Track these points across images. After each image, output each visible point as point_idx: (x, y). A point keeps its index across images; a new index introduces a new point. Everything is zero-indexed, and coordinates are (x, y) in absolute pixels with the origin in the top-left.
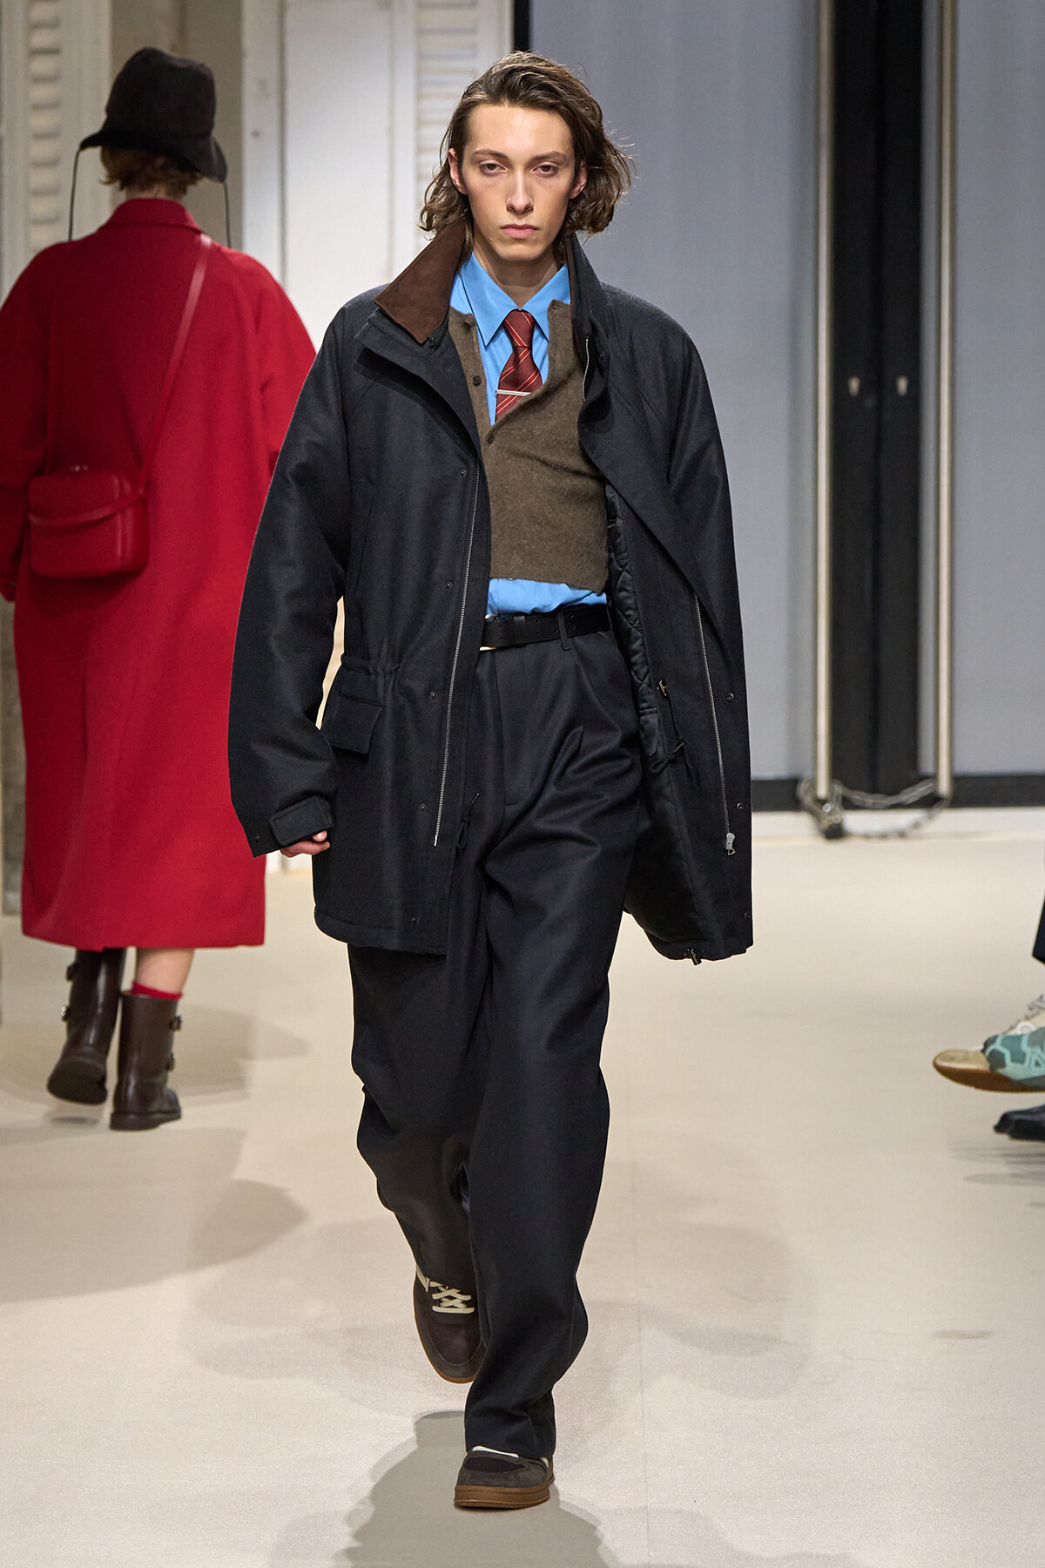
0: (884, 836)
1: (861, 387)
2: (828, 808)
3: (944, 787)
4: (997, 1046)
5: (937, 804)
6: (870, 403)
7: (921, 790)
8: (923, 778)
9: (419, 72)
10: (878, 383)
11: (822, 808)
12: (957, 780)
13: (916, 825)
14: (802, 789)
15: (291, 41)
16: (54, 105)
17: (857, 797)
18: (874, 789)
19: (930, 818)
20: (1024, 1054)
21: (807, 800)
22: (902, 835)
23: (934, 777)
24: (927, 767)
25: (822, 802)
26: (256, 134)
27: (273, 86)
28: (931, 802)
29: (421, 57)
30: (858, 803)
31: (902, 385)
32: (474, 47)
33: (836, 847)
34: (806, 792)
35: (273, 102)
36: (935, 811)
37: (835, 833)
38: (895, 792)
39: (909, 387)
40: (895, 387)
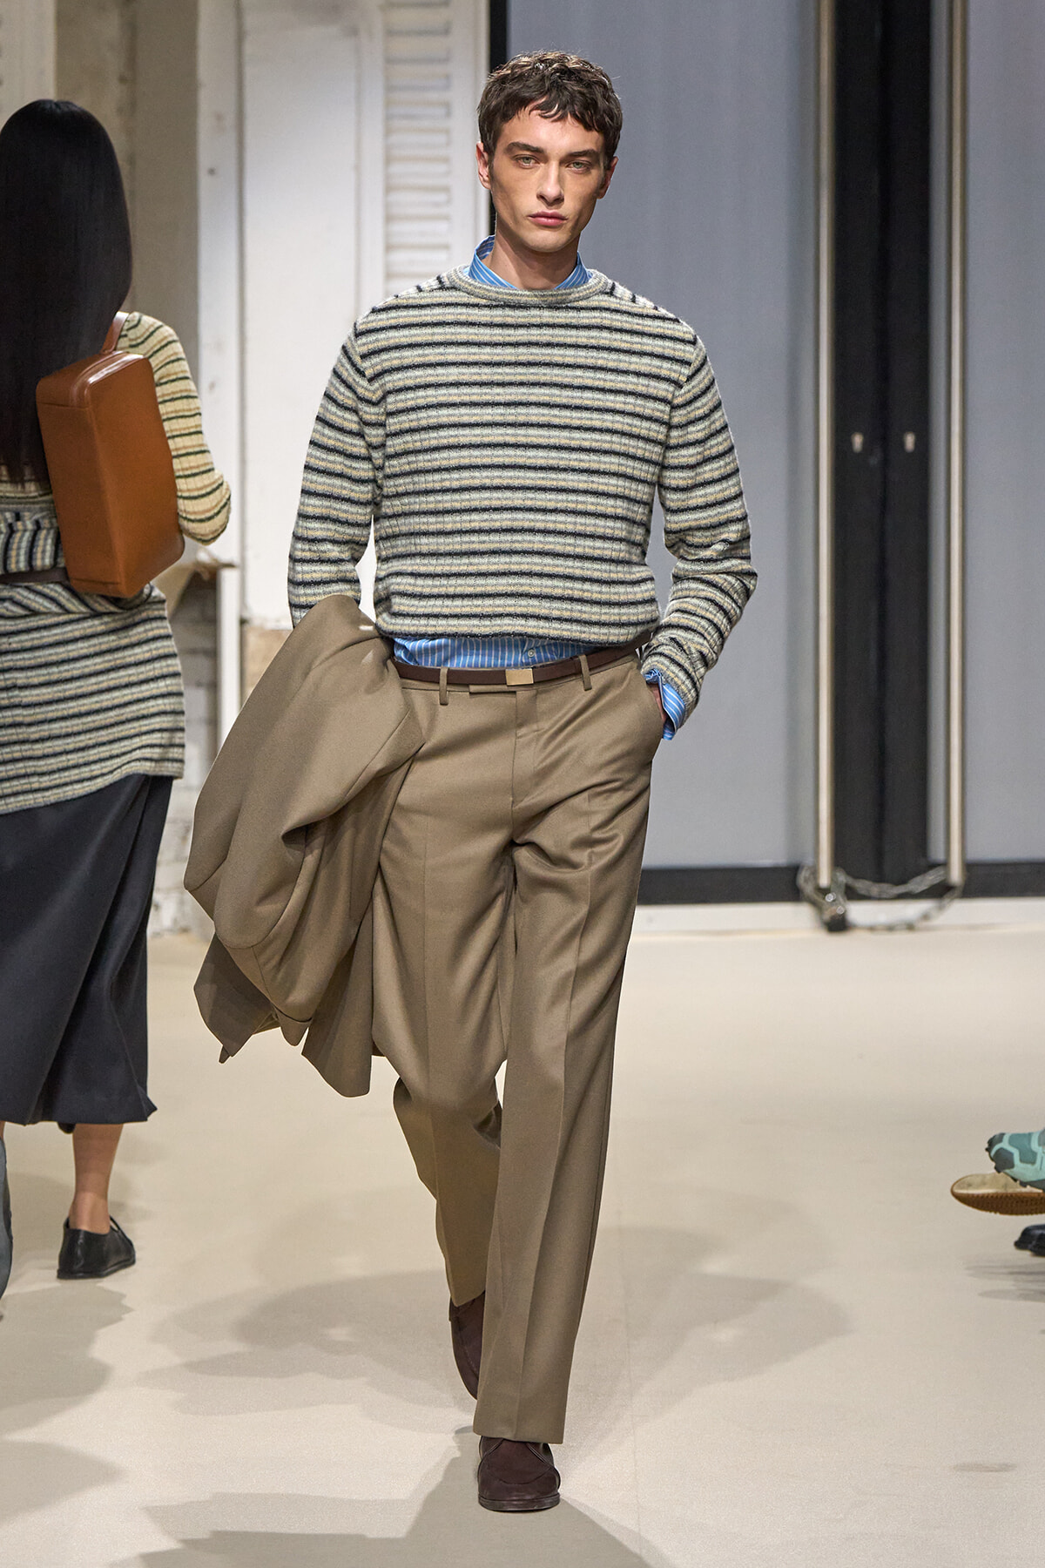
0: (890, 928)
1: (864, 443)
2: (830, 898)
3: (956, 875)
4: (1005, 1145)
5: (948, 895)
6: (874, 461)
7: (931, 879)
8: (933, 866)
9: (388, 104)
10: (883, 438)
11: (824, 898)
12: (969, 867)
13: (926, 917)
14: (803, 878)
15: (250, 71)
17: (861, 885)
18: (880, 878)
19: (941, 908)
20: (1034, 1154)
21: (809, 889)
22: (910, 927)
23: (945, 864)
24: (937, 853)
25: (824, 892)
26: (212, 172)
27: (230, 120)
28: (941, 891)
29: (389, 89)
30: (863, 893)
31: (910, 441)
33: (838, 941)
34: (808, 879)
35: (231, 135)
36: (946, 901)
37: (838, 925)
38: (903, 882)
39: (917, 443)
40: (902, 444)
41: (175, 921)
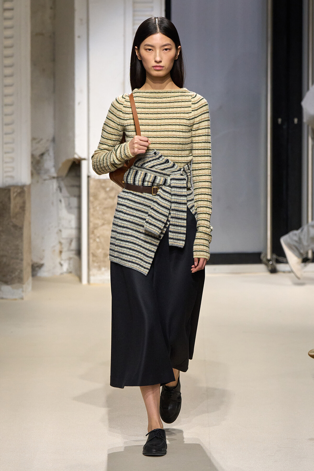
1: (282, 121)
2: (271, 263)
3: (310, 255)
5: (308, 261)
6: (285, 127)
9: (134, 16)
11: (269, 263)
14: (262, 256)
15: (91, 6)
16: (11, 27)
19: (305, 266)
21: (264, 260)
25: (269, 261)
26: (79, 37)
27: (85, 21)
28: (306, 260)
29: (134, 11)
30: (281, 261)
31: (296, 121)
32: (152, 7)
33: (274, 276)
34: (264, 257)
35: (85, 25)
36: (307, 264)
37: (273, 271)
39: (298, 121)
40: (293, 121)
41: (68, 270)
